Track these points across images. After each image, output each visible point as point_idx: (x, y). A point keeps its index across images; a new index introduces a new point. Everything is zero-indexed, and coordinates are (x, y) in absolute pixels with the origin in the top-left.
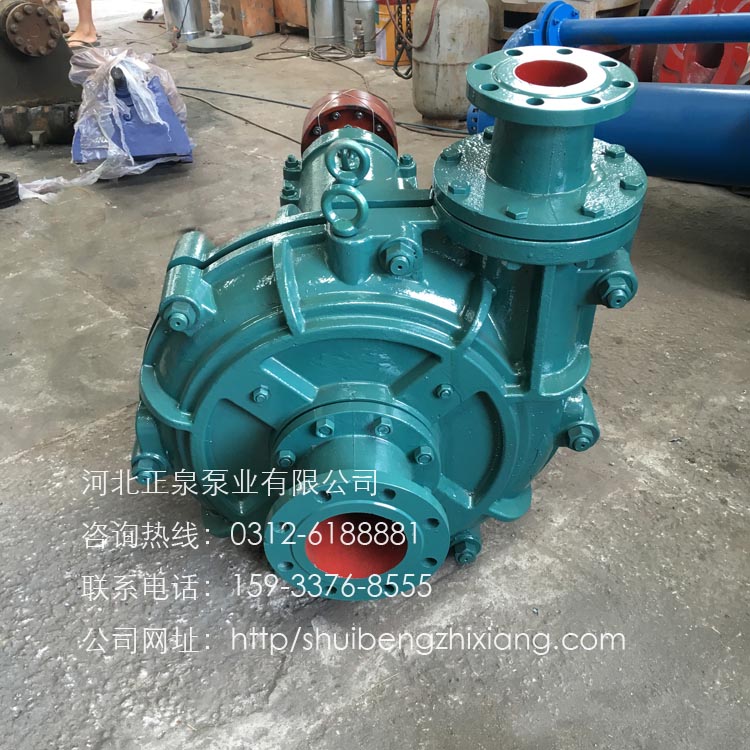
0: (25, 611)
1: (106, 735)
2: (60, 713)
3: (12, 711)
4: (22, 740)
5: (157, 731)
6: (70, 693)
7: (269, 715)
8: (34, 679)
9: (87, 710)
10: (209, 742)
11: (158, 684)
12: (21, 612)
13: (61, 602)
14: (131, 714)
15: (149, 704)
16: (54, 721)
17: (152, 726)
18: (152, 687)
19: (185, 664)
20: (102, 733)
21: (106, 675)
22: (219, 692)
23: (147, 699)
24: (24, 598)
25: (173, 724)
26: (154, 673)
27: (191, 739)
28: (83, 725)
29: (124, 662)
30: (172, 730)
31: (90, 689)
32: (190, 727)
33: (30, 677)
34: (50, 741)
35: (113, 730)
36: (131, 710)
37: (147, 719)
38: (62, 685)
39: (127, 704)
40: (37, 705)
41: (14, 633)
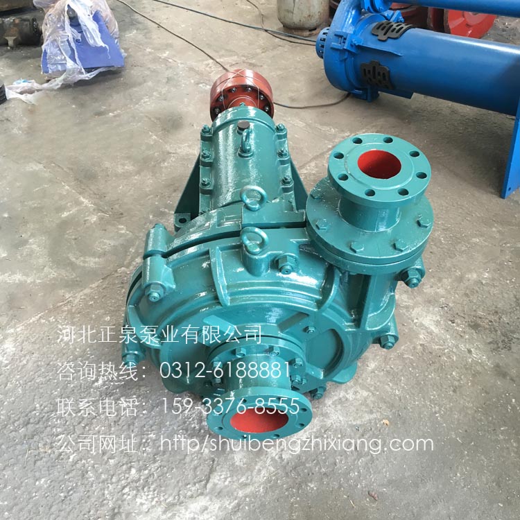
0: (59, 430)
1: (116, 511)
2: (88, 497)
3: (60, 496)
4: (69, 514)
5: (145, 508)
6: (92, 484)
7: (208, 498)
8: (71, 475)
9: (104, 494)
10: (175, 515)
11: (142, 477)
12: (56, 430)
13: (80, 423)
14: (129, 497)
15: (138, 491)
16: (86, 502)
17: (142, 504)
18: (139, 480)
19: (157, 464)
20: (114, 509)
21: (111, 472)
22: (178, 482)
23: (137, 487)
24: (57, 421)
25: (154, 503)
26: (139, 470)
27: (165, 512)
28: (102, 505)
29: (121, 464)
30: (153, 507)
31: (103, 482)
32: (164, 505)
33: (68, 473)
34: (84, 514)
35: (119, 507)
36: (129, 495)
37: (139, 501)
38: (88, 478)
39: (126, 490)
40: (74, 492)
41: (54, 445)
